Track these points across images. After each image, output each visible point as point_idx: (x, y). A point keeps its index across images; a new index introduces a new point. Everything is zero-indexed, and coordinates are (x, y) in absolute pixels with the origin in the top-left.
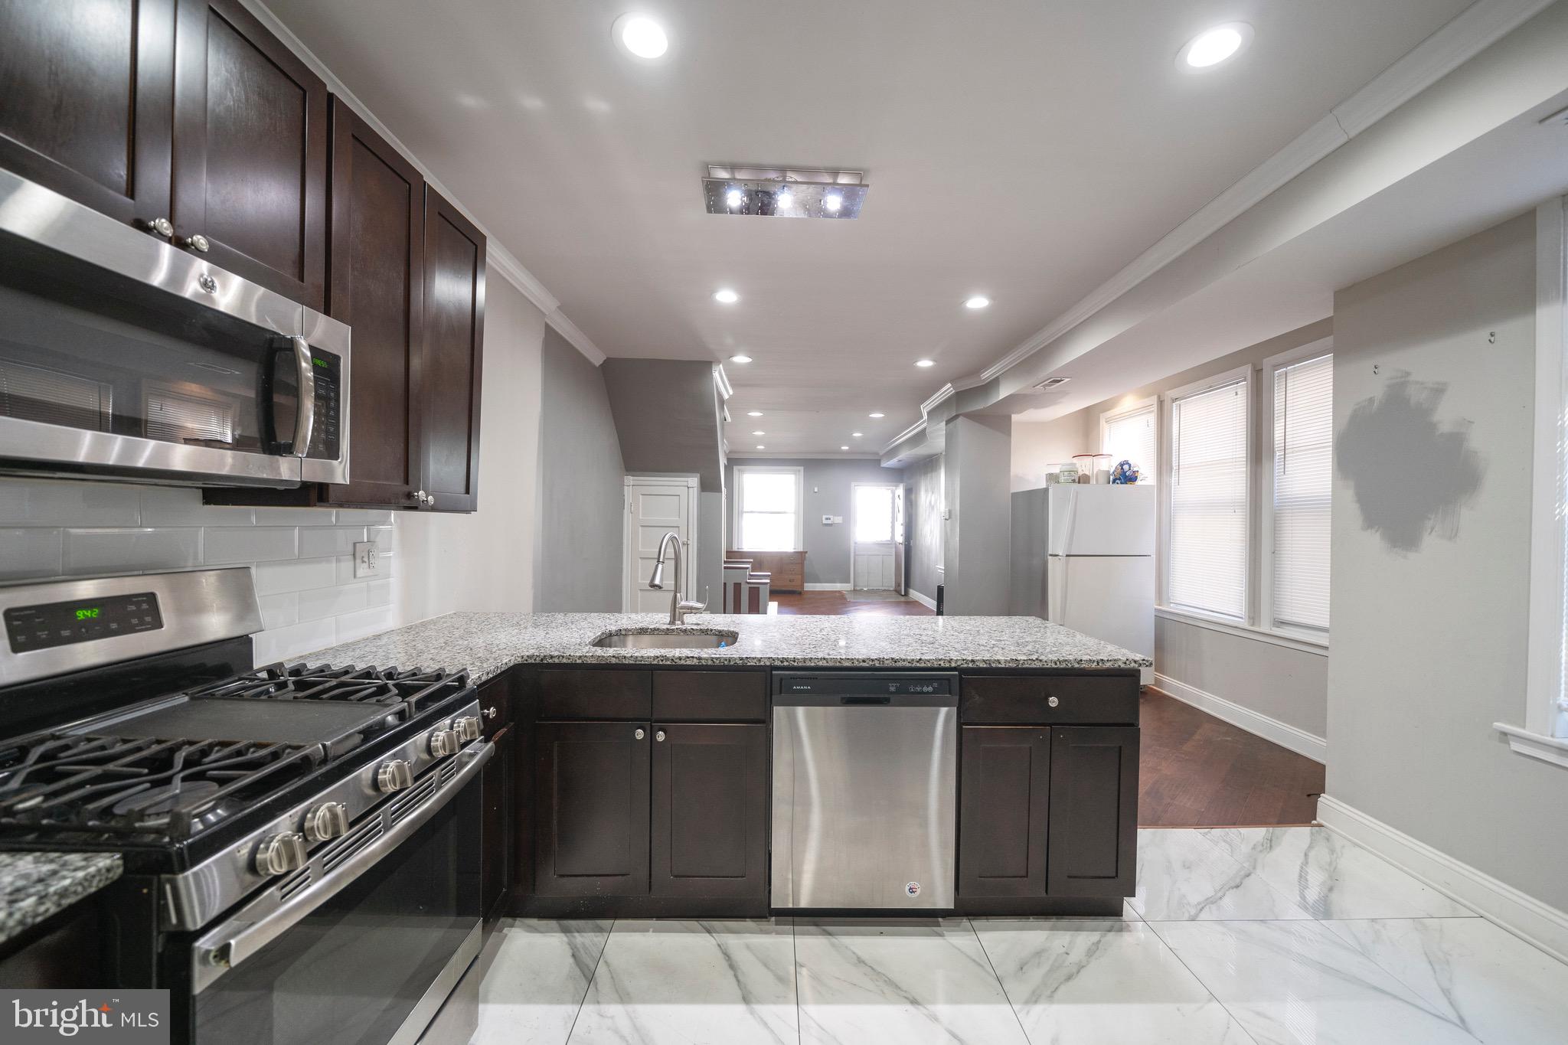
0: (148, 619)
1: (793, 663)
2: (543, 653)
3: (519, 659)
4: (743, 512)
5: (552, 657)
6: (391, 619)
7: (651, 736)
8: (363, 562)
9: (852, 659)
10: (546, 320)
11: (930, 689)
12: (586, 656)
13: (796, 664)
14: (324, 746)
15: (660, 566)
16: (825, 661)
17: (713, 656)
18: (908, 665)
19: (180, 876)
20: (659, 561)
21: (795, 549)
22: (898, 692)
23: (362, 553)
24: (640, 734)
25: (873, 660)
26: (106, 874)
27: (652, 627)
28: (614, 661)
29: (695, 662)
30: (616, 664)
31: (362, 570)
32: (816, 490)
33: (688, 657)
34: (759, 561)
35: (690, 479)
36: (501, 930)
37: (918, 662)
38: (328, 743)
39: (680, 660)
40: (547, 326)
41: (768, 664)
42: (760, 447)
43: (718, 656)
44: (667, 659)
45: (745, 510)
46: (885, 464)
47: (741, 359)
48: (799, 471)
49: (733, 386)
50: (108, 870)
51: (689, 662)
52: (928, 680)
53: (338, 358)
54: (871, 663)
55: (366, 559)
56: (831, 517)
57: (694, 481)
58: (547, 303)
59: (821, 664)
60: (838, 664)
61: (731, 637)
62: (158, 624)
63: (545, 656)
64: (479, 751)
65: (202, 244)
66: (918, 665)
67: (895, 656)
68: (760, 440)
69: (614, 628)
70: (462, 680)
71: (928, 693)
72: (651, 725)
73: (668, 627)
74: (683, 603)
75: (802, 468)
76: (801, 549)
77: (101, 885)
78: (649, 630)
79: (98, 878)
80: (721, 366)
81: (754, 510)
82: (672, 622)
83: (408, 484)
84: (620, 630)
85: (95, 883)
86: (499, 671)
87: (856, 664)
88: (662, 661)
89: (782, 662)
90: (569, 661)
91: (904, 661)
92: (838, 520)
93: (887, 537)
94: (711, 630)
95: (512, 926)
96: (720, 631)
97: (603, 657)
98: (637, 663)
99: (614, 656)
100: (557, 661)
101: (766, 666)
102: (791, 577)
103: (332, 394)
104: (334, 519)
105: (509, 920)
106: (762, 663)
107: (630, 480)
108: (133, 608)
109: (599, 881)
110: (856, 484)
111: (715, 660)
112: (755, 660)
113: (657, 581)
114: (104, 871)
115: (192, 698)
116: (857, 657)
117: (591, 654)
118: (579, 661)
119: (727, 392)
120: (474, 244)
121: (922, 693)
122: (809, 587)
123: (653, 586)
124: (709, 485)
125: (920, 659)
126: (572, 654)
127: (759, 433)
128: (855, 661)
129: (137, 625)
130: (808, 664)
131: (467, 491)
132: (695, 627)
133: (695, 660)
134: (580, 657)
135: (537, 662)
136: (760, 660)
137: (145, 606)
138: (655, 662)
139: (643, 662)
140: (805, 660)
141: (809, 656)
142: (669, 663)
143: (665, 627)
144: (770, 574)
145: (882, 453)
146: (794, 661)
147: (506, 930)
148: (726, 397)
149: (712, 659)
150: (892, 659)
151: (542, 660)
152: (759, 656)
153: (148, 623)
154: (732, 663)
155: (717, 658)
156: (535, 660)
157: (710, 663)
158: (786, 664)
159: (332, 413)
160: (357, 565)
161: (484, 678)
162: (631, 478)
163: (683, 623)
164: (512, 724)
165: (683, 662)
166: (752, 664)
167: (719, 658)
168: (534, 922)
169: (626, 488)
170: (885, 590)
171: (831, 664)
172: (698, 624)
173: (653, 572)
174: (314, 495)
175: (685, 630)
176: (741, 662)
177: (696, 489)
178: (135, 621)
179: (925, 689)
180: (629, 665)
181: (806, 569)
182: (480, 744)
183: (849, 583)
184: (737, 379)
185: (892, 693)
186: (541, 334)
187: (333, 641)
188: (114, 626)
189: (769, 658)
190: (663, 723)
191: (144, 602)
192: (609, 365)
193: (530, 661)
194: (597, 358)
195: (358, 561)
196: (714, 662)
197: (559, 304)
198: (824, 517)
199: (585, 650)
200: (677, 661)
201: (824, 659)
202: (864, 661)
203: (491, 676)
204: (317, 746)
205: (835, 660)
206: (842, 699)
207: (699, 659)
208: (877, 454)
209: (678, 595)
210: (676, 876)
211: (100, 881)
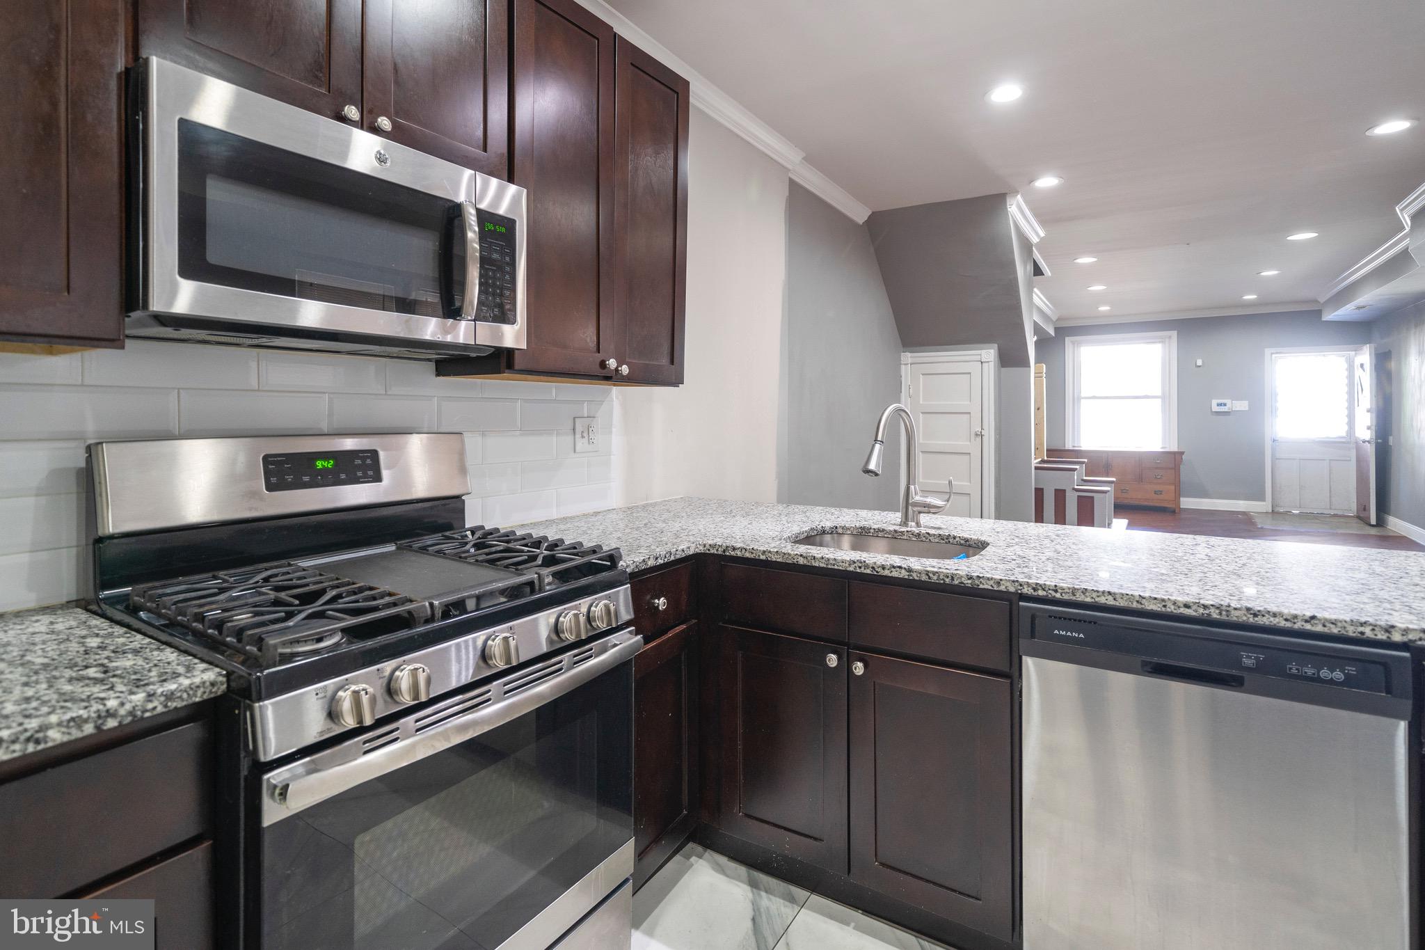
0: (370, 473)
1: (1053, 594)
2: (729, 543)
3: (701, 548)
4: (1079, 398)
5: (734, 549)
6: (614, 498)
7: (846, 663)
8: (583, 437)
9: (1163, 600)
10: (790, 175)
11: (1338, 675)
12: (770, 552)
13: (1058, 595)
14: (431, 605)
15: (877, 446)
16: (1110, 598)
17: (929, 569)
18: (1283, 624)
19: (257, 705)
20: (876, 440)
21: (1162, 448)
22: (1259, 669)
23: (581, 426)
24: (832, 660)
25: (1205, 607)
26: (211, 688)
27: (876, 527)
28: (801, 561)
29: (904, 574)
30: (804, 566)
31: (581, 444)
32: (1199, 362)
33: (894, 567)
34: (1100, 464)
35: (983, 352)
36: (688, 857)
37: (1306, 621)
38: (436, 603)
39: (884, 569)
40: (792, 182)
41: (1012, 589)
42: (1104, 309)
43: (935, 570)
44: (867, 566)
45: (1083, 395)
46: (1329, 316)
47: (1047, 182)
48: (1170, 337)
49: (1043, 222)
50: (213, 684)
51: (895, 574)
52: (1335, 659)
53: (513, 222)
54: (1201, 611)
55: (585, 434)
56: (1228, 401)
57: (989, 354)
58: (788, 155)
59: (1102, 600)
60: (1135, 605)
61: (973, 547)
62: (377, 478)
63: (727, 547)
64: (624, 642)
65: (385, 125)
66: (1308, 627)
67: (1257, 606)
68: (1100, 298)
69: (828, 524)
70: (613, 558)
71: (1331, 681)
72: (848, 651)
73: (897, 528)
74: (918, 498)
75: (1174, 334)
76: (1174, 448)
77: (205, 697)
78: (872, 531)
79: (202, 690)
80: (1019, 197)
81: (1097, 395)
82: (905, 523)
83: (599, 353)
84: (836, 528)
85: (199, 693)
86: (672, 558)
87: (1171, 608)
88: (860, 567)
89: (1035, 590)
90: (752, 556)
91: (1275, 615)
92: (1242, 406)
93: (1338, 430)
94: (955, 538)
95: (700, 857)
96: (966, 540)
97: (789, 554)
98: (830, 567)
99: (801, 555)
100: (739, 554)
101: (1008, 592)
102: (1158, 488)
103: (507, 259)
104: (554, 394)
105: (699, 849)
106: (1002, 588)
107: (907, 357)
108: (359, 462)
109: (788, 837)
110: (1273, 350)
111: (931, 575)
112: (991, 582)
113: (872, 466)
114: (208, 684)
115: (398, 548)
116: (1173, 598)
117: (776, 550)
118: (763, 557)
119: (1036, 233)
120: (675, 92)
121: (1317, 679)
122: (1187, 503)
123: (867, 471)
124: (1012, 358)
125: (1313, 617)
126: (755, 548)
127: (1097, 288)
128: (1169, 604)
129: (361, 477)
130: (1080, 598)
131: (672, 362)
132: (932, 532)
133: (903, 571)
134: (764, 552)
135: (720, 553)
136: (998, 583)
137: (369, 461)
138: (851, 569)
139: (836, 567)
140: (1074, 591)
141: (1083, 586)
142: (868, 571)
143: (892, 528)
144: (1114, 479)
145: (1322, 300)
146: (1056, 591)
147: (693, 859)
148: (1035, 239)
149: (927, 573)
150: (1248, 609)
151: (724, 551)
152: (998, 577)
153: (371, 477)
154: (956, 582)
155: (934, 573)
156: (717, 550)
157: (924, 578)
158: (1041, 593)
159: (507, 277)
160: (577, 439)
161: (651, 563)
162: (909, 355)
163: (918, 525)
164: (694, 621)
165: (886, 573)
166: (986, 587)
167: (937, 573)
168: (723, 860)
169: (903, 367)
170: (1335, 515)
171: (1122, 603)
172: (939, 528)
173: (868, 453)
174: (504, 361)
175: (919, 535)
176: (970, 582)
177: (992, 364)
178: (360, 474)
179: (1325, 673)
180: (819, 568)
181: (1183, 478)
182: (629, 635)
183: (1264, 500)
184: (1046, 213)
185: (1249, 669)
186: (785, 192)
187: (554, 514)
188: (343, 476)
189: (1014, 581)
190: (866, 652)
191: (368, 457)
192: (875, 220)
193: (712, 552)
194: (860, 214)
195: (578, 436)
196: (929, 578)
197: (804, 155)
198: (1214, 402)
199: (773, 545)
200: (879, 570)
201: (1109, 593)
202: (1187, 606)
203: (660, 561)
204: (424, 603)
205: (1130, 597)
206: (1145, 664)
207: (909, 570)
208: (1316, 301)
209: (912, 487)
210: (882, 864)
211: (204, 692)
